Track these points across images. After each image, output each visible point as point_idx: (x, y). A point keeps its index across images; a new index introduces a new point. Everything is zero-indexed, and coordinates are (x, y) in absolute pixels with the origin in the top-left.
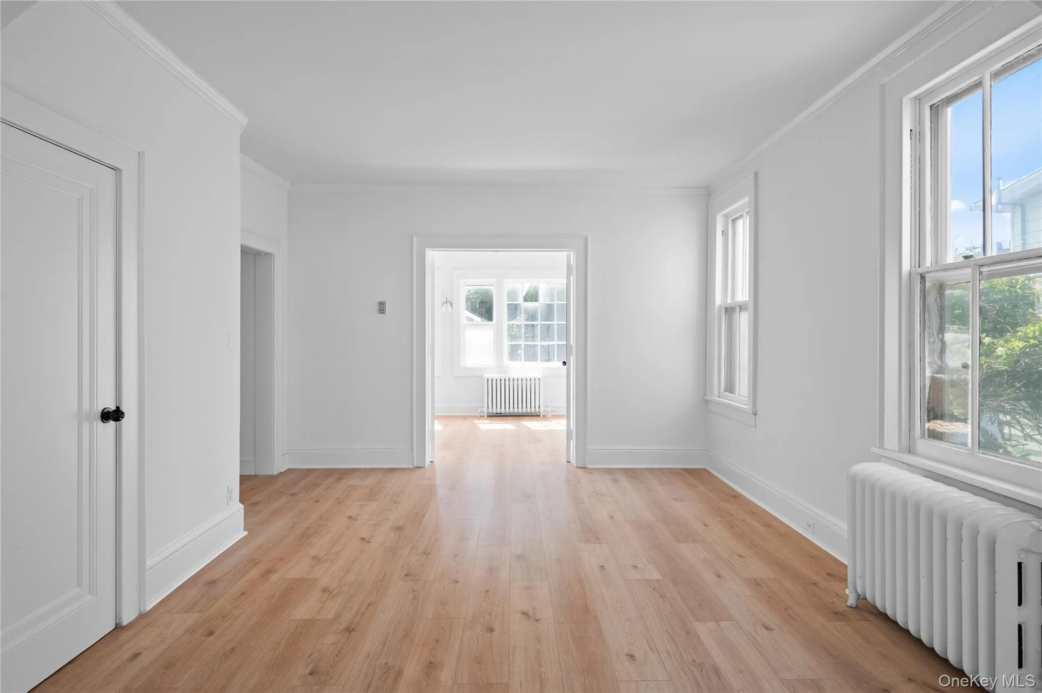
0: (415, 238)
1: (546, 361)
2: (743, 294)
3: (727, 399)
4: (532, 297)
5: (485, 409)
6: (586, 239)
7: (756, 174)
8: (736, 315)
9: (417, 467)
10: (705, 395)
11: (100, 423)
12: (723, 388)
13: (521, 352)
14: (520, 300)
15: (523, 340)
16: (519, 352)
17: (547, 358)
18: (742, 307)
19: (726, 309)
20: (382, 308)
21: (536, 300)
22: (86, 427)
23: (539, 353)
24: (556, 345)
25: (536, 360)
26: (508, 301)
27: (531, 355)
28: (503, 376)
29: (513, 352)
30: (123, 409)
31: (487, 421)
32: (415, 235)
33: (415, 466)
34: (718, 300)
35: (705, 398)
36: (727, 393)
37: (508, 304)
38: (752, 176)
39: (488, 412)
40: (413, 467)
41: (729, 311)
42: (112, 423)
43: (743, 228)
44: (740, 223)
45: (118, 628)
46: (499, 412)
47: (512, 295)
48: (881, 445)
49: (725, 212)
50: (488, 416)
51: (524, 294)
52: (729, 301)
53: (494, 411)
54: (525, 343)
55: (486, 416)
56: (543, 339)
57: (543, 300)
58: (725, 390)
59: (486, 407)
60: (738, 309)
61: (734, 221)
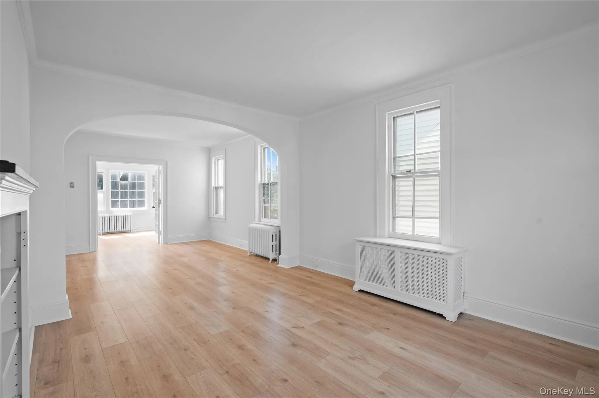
0: (90, 156)
1: (132, 207)
2: (221, 183)
3: (216, 216)
4: (124, 178)
6: (167, 162)
7: (226, 149)
8: (219, 190)
9: (92, 252)
10: (209, 215)
12: (215, 213)
13: (119, 204)
14: (118, 180)
15: (120, 198)
16: (118, 204)
17: (133, 206)
18: (221, 188)
19: (216, 188)
21: (127, 180)
23: (128, 204)
24: (137, 201)
25: (127, 207)
26: (112, 180)
27: (124, 205)
28: (110, 215)
29: (114, 204)
32: (91, 155)
33: (91, 251)
34: (213, 185)
35: (209, 216)
36: (216, 214)
37: (112, 182)
38: (224, 150)
39: (102, 233)
41: (217, 188)
43: (221, 163)
44: (220, 161)
46: (108, 232)
47: (114, 177)
48: (255, 221)
49: (215, 157)
50: (102, 234)
51: (120, 177)
52: (216, 185)
53: (106, 231)
54: (121, 200)
55: (101, 234)
56: (130, 198)
57: (130, 180)
58: (216, 213)
59: (101, 230)
60: (220, 188)
61: (218, 160)
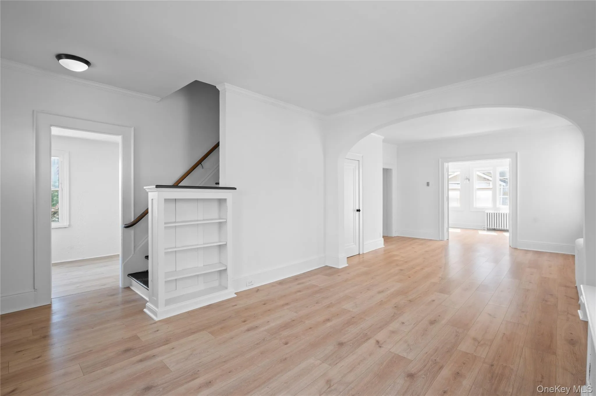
0: (440, 159)
5: (486, 227)
6: (517, 153)
9: (441, 240)
11: (356, 212)
20: (428, 184)
22: (354, 212)
26: (500, 177)
30: (360, 209)
31: (486, 231)
39: (487, 228)
40: (439, 240)
42: (358, 212)
45: (359, 254)
50: (487, 230)
53: (493, 227)
59: (486, 225)
